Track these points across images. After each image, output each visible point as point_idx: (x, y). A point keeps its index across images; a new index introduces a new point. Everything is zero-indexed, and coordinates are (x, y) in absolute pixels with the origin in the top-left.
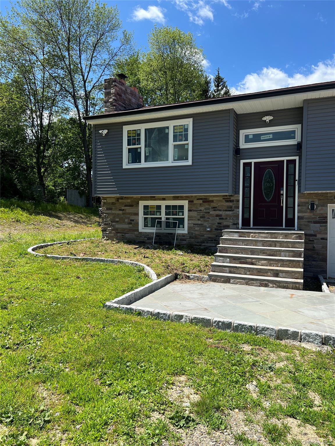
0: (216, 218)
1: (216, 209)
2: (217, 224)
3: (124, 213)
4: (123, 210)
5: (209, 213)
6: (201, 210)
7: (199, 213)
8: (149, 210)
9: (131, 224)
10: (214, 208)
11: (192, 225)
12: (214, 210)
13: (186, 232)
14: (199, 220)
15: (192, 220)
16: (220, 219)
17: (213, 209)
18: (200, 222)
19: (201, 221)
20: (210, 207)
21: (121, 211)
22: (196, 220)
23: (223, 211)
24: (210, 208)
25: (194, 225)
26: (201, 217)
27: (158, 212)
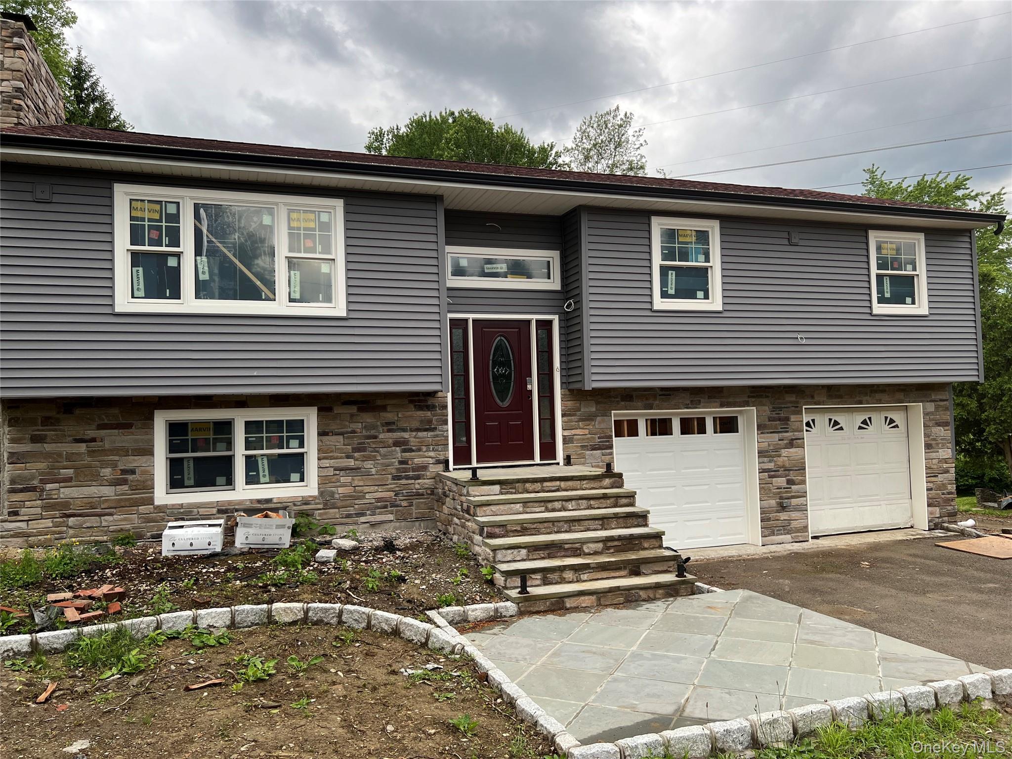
0: (395, 451)
1: (394, 427)
2: (397, 464)
3: (94, 451)
4: (93, 440)
5: (375, 437)
6: (354, 432)
7: (348, 438)
8: (190, 437)
9: (124, 482)
10: (388, 424)
11: (331, 472)
12: (389, 431)
13: (315, 493)
14: (348, 457)
15: (331, 458)
16: (404, 451)
17: (385, 428)
18: (351, 463)
19: (356, 460)
20: (379, 423)
21: (84, 445)
22: (341, 458)
23: (411, 430)
24: (377, 426)
25: (338, 472)
26: (355, 450)
27: (221, 440)
